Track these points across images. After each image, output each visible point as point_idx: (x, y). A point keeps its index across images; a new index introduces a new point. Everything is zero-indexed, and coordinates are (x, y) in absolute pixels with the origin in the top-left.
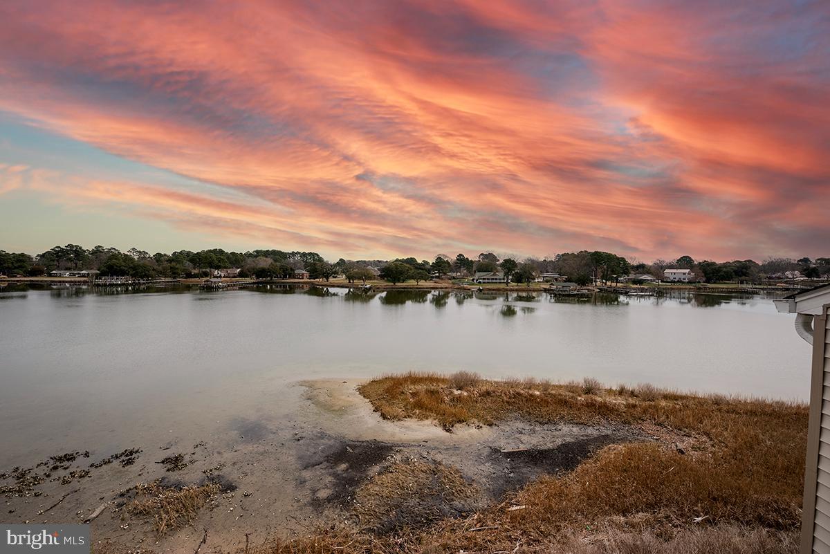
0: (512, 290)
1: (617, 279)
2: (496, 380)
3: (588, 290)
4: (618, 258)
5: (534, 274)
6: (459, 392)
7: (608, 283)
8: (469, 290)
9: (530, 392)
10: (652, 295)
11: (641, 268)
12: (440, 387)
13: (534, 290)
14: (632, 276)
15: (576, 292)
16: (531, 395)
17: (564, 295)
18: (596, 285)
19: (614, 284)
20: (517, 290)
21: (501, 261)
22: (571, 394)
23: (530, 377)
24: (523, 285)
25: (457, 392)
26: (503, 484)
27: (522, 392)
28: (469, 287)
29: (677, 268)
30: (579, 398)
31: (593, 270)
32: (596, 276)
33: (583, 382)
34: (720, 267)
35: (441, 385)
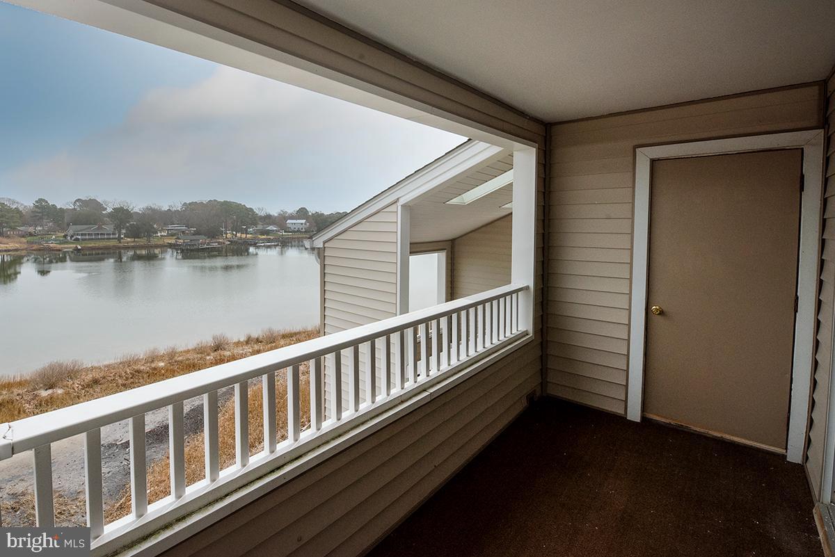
0: (127, 248)
1: (246, 230)
2: (107, 363)
3: (219, 242)
4: (247, 209)
5: (155, 226)
6: (50, 391)
7: (239, 235)
8: (59, 250)
9: (153, 365)
10: (277, 245)
11: (268, 219)
12: (15, 393)
13: (157, 246)
14: (260, 227)
15: (205, 246)
16: (155, 369)
17: (192, 250)
18: (226, 237)
19: (244, 236)
20: (133, 248)
21: (109, 210)
22: (199, 356)
23: (152, 349)
24: (142, 241)
25: (44, 394)
26: (121, 480)
27: (142, 368)
28: (59, 246)
29: (296, 219)
30: (208, 358)
31: (223, 222)
32: (226, 227)
33: (212, 340)
34: (327, 218)
35: (16, 391)
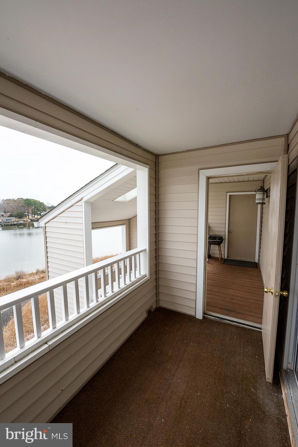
1: (40, 214)
3: (24, 221)
4: (40, 203)
7: (36, 216)
15: (16, 223)
17: (7, 225)
18: (29, 218)
19: (39, 217)
22: (7, 283)
30: (13, 284)
31: (26, 209)
32: (28, 213)
33: (15, 274)
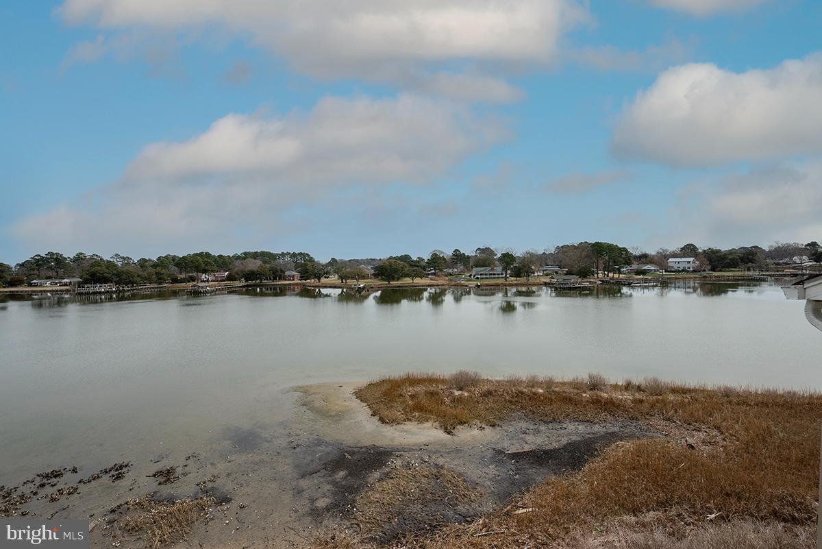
0: (511, 285)
1: (619, 271)
2: (497, 379)
3: (590, 282)
4: (620, 249)
5: (533, 267)
6: (460, 392)
7: (611, 275)
8: (467, 286)
9: (534, 390)
10: (656, 286)
11: (644, 258)
12: (440, 388)
13: (534, 285)
14: (635, 266)
15: (577, 285)
16: (535, 394)
17: (564, 289)
18: (598, 277)
19: (616, 276)
20: (516, 285)
21: (499, 255)
22: (575, 391)
23: (533, 375)
24: (522, 280)
25: (457, 393)
26: (507, 487)
27: (525, 390)
28: (467, 283)
29: (681, 257)
30: (584, 395)
31: (594, 262)
32: (597, 268)
33: (588, 377)
34: (725, 255)
35: (441, 386)
